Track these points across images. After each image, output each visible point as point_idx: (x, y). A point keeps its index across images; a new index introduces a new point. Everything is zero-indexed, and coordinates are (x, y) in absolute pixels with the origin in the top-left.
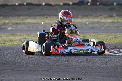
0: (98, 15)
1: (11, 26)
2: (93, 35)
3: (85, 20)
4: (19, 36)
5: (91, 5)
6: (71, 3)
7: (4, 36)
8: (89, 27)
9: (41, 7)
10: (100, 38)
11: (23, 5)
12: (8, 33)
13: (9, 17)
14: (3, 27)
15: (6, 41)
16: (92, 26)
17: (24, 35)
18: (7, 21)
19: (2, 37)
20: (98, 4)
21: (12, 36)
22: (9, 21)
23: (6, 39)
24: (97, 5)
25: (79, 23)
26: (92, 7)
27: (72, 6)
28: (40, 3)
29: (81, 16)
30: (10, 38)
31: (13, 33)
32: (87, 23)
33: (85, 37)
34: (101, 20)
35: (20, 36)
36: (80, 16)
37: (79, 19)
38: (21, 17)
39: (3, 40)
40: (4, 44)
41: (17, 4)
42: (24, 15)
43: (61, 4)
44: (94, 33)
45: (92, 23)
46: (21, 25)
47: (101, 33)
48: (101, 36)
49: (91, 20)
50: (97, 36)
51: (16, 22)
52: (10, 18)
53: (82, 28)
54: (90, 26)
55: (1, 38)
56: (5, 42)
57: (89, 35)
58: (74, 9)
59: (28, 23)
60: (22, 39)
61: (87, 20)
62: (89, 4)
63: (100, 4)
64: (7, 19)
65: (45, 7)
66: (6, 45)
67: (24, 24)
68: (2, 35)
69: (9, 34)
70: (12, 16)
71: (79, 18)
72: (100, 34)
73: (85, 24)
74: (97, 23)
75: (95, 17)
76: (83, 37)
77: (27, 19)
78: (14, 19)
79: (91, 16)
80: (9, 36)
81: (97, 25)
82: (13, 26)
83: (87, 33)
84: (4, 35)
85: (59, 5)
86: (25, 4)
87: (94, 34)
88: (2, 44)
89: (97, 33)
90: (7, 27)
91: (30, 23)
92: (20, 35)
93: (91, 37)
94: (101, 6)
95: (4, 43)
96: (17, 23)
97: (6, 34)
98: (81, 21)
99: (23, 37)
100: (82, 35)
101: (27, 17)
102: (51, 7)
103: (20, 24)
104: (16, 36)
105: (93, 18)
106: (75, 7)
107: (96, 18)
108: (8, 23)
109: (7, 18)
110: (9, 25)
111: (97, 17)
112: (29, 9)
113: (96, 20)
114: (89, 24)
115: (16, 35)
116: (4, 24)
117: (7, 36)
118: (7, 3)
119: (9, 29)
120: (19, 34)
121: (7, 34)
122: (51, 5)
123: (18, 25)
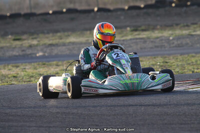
0: (189, 24)
1: (42, 50)
2: (181, 59)
3: (166, 33)
4: (54, 67)
5: (176, 6)
6: (142, 6)
7: (30, 68)
8: (174, 45)
9: (92, 14)
10: (192, 62)
11: (61, 13)
12: (36, 62)
13: (38, 34)
14: (29, 52)
15: (32, 77)
16: (179, 42)
17: (63, 65)
18: (35, 42)
19: (27, 70)
20: (189, 3)
21: (44, 67)
22: (39, 41)
23: (33, 73)
24: (187, 6)
25: (157, 38)
26: (178, 10)
27: (145, 10)
28: (91, 8)
29: (161, 26)
30: (39, 72)
31: (44, 63)
32: (171, 38)
33: (167, 62)
34: (194, 31)
35: (57, 67)
36: (158, 27)
37: (156, 32)
38: (59, 34)
39: (28, 75)
40: (29, 83)
41: (51, 12)
42: (64, 30)
43: (126, 8)
44: (181, 54)
45: (179, 38)
46: (60, 48)
47: (194, 55)
48: (193, 60)
49: (178, 32)
50: (187, 59)
51: (51, 42)
52: (41, 35)
53: (161, 46)
54: (176, 43)
55: (25, 73)
56: (32, 79)
57: (173, 58)
58: (148, 14)
59: (70, 43)
60: (59, 72)
61: (170, 32)
62: (173, 5)
63: (192, 5)
64: (36, 38)
65: (99, 13)
66: (32, 83)
67: (64, 45)
68: (26, 66)
69: (39, 64)
70: (43, 33)
71: (157, 29)
72: (193, 57)
73: (168, 40)
74: (188, 38)
75: (184, 26)
76: (163, 62)
77: (69, 36)
78: (47, 38)
79: (177, 25)
80: (38, 67)
81: (188, 41)
82: (45, 49)
83: (170, 55)
84: (30, 66)
85: (123, 10)
86: (64, 10)
87: (182, 56)
88: (26, 83)
89: (188, 54)
90: (36, 52)
91: (73, 43)
92: (57, 65)
93: (178, 61)
94: (194, 7)
95: (28, 80)
96: (51, 45)
97: (33, 64)
98: (160, 35)
99: (61, 67)
100: (161, 59)
101: (69, 33)
102: (109, 14)
103: (57, 45)
104: (50, 67)
105: (181, 29)
106: (150, 10)
107: (186, 28)
108: (37, 45)
109: (35, 36)
110: (39, 48)
111: (187, 26)
112: (72, 19)
113: (185, 32)
114: (173, 39)
115: (50, 65)
116: (30, 46)
117: (35, 68)
118: (34, 11)
119: (38, 55)
120: (55, 62)
121: (35, 64)
122: (108, 10)
123: (53, 48)
